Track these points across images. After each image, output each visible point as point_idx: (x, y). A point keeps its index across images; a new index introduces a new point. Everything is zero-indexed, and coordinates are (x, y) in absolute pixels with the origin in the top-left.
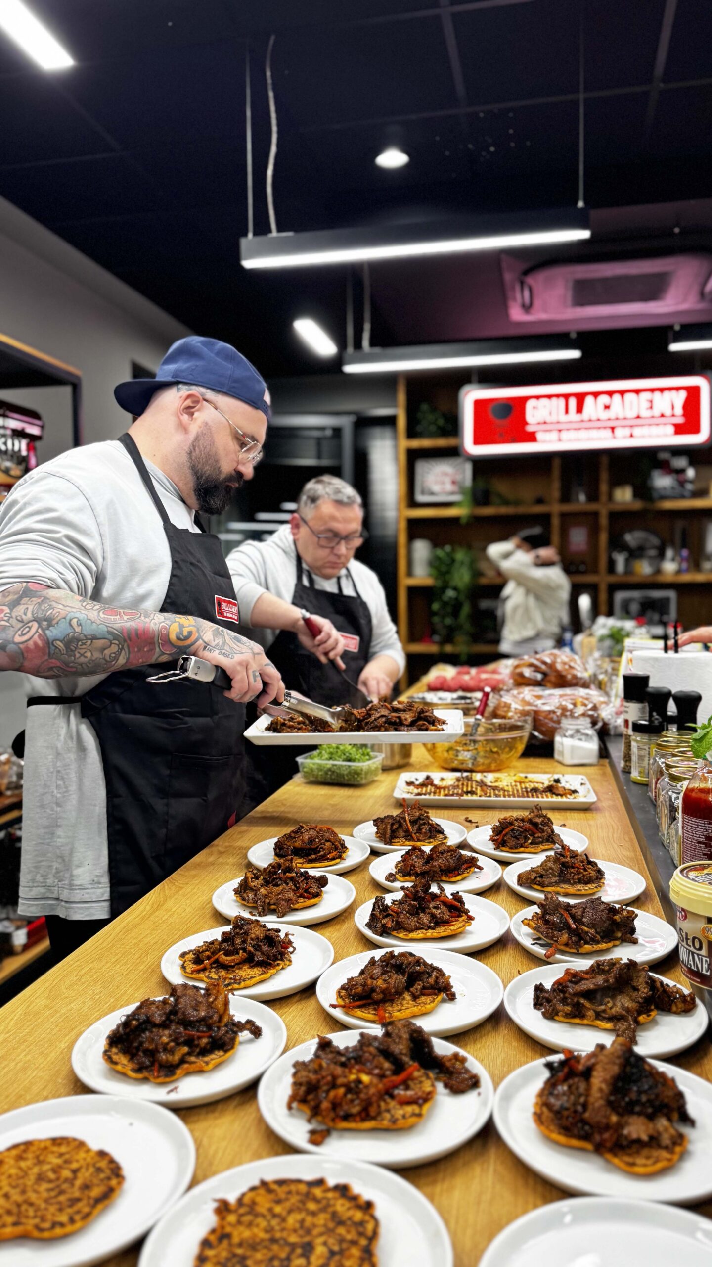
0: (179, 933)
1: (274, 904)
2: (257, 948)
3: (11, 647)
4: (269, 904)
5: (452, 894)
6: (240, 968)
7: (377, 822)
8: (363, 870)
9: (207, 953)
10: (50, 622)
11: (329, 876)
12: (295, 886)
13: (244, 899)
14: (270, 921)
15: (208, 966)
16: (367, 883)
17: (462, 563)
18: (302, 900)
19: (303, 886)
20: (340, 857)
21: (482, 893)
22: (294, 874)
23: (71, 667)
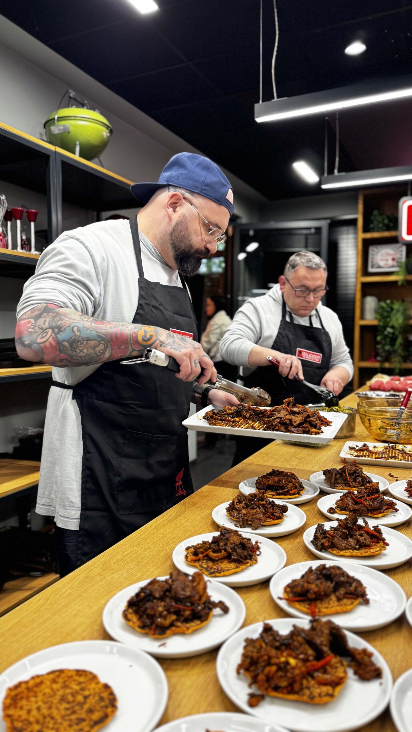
0: (189, 533)
1: (250, 521)
2: (234, 550)
3: (35, 346)
4: (247, 520)
5: (374, 527)
6: (222, 562)
7: (325, 473)
8: (313, 503)
9: (202, 550)
10: (60, 329)
11: (289, 505)
12: (265, 510)
13: (231, 516)
14: (246, 533)
15: (201, 558)
16: (316, 512)
17: (398, 311)
18: (269, 520)
19: (270, 510)
20: (299, 493)
21: (396, 527)
22: (264, 502)
23: (74, 359)
